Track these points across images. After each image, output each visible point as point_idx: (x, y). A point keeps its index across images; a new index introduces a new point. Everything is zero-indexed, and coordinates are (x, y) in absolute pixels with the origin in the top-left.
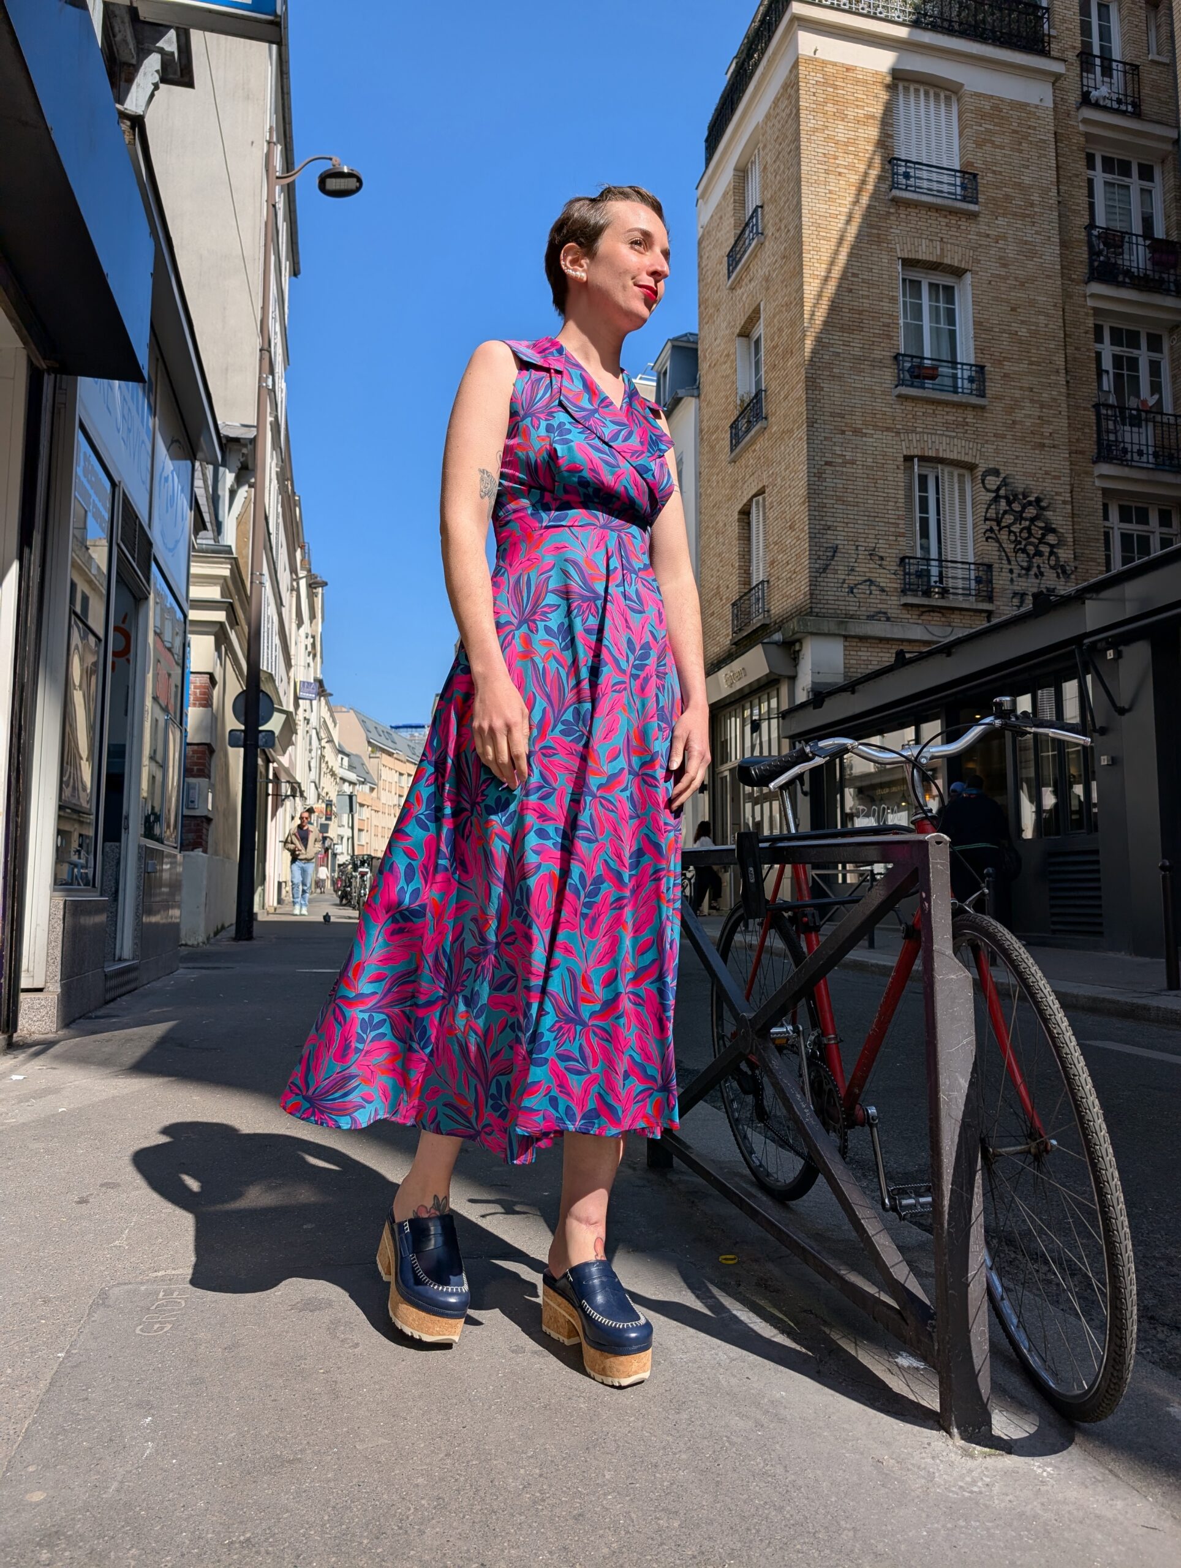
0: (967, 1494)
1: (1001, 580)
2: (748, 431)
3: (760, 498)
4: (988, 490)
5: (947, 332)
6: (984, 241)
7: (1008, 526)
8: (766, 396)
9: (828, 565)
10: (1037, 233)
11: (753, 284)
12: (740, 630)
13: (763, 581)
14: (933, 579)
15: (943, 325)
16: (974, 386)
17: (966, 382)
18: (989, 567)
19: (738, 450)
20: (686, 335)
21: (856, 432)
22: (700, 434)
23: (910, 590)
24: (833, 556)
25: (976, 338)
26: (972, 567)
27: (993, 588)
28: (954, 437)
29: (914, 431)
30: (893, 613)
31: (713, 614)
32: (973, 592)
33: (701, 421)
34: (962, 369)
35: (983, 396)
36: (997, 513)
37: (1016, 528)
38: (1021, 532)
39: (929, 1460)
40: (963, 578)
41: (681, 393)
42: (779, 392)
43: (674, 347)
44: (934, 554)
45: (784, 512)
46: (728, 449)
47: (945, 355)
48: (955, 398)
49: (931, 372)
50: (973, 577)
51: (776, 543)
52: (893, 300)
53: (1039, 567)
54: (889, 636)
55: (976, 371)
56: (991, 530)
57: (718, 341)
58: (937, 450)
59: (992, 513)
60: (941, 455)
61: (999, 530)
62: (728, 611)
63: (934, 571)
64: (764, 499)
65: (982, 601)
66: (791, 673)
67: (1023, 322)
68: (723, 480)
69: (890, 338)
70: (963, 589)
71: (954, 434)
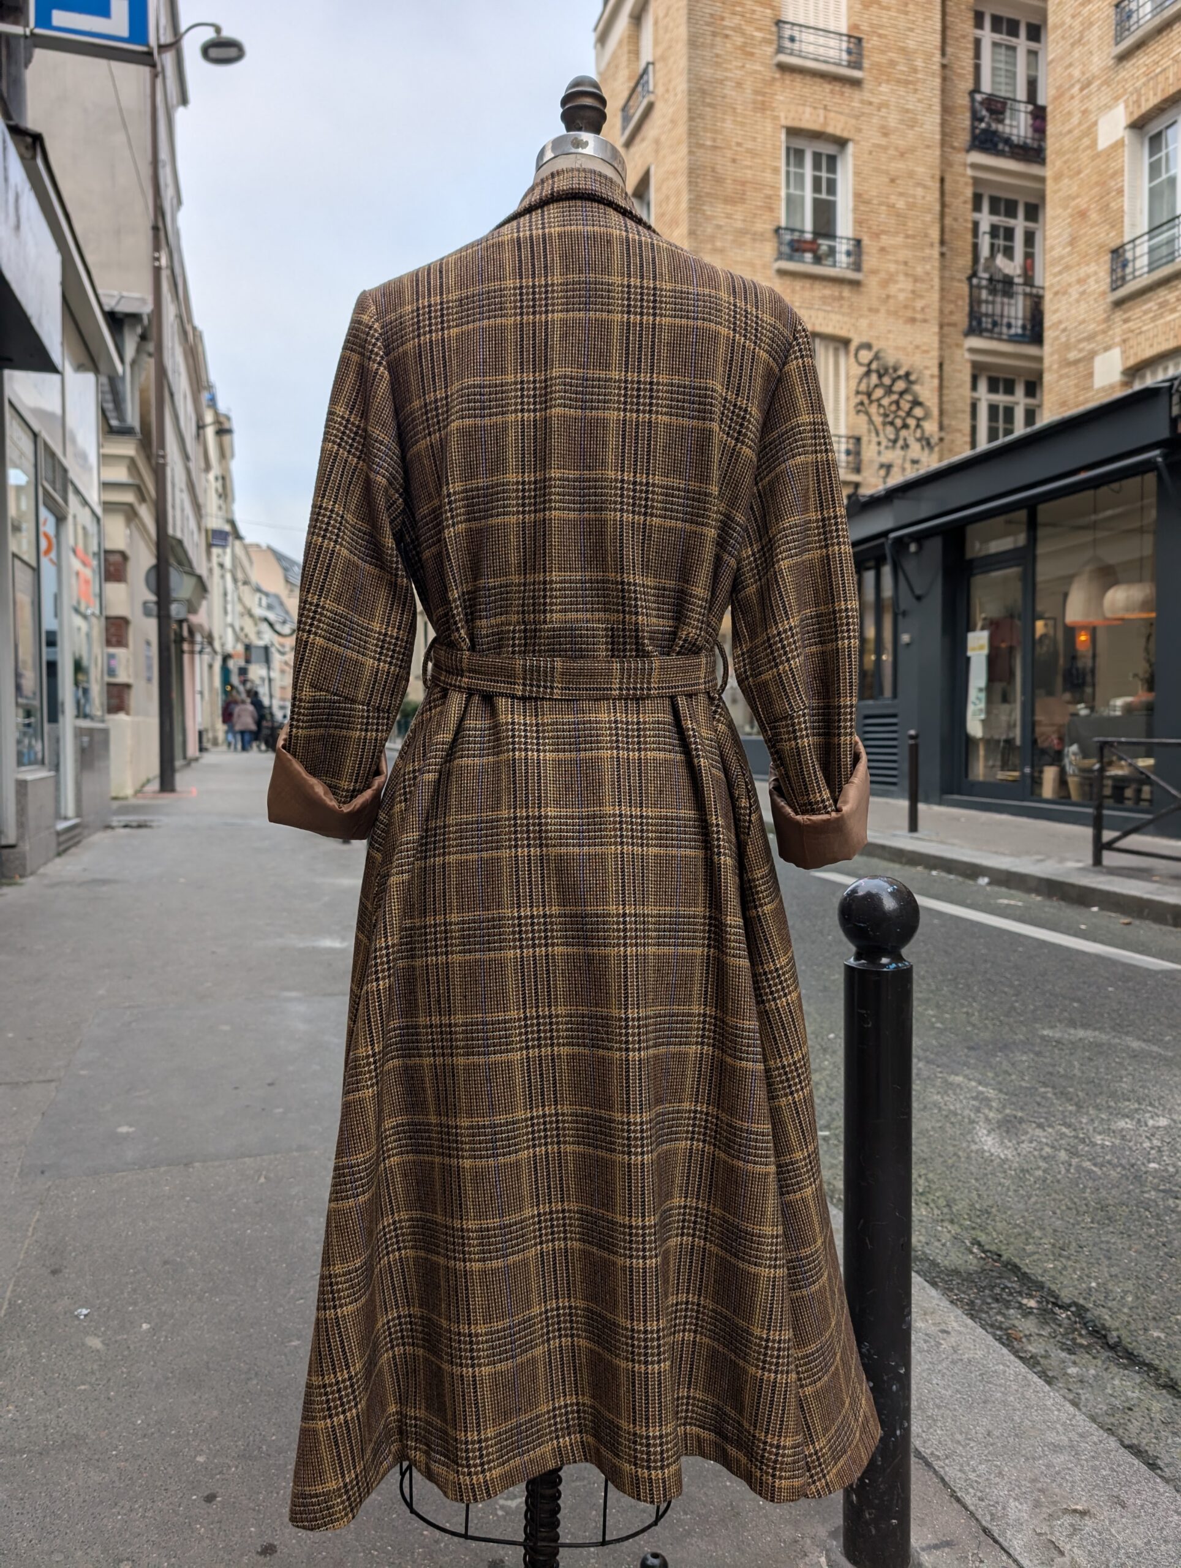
1: (869, 452)
4: (860, 364)
5: (828, 202)
6: (867, 109)
7: (878, 400)
10: (920, 101)
11: (644, 144)
15: (824, 196)
16: (851, 260)
17: (844, 256)
18: (858, 440)
25: (855, 209)
26: (841, 440)
27: (860, 461)
28: (830, 311)
34: (841, 243)
35: (859, 271)
36: (868, 387)
37: (885, 402)
38: (890, 405)
48: (832, 272)
49: (810, 245)
50: (843, 449)
52: (776, 170)
53: (905, 440)
55: (854, 245)
56: (862, 403)
59: (863, 387)
61: (870, 404)
65: (850, 473)
67: (901, 194)
69: (771, 210)
71: (829, 308)
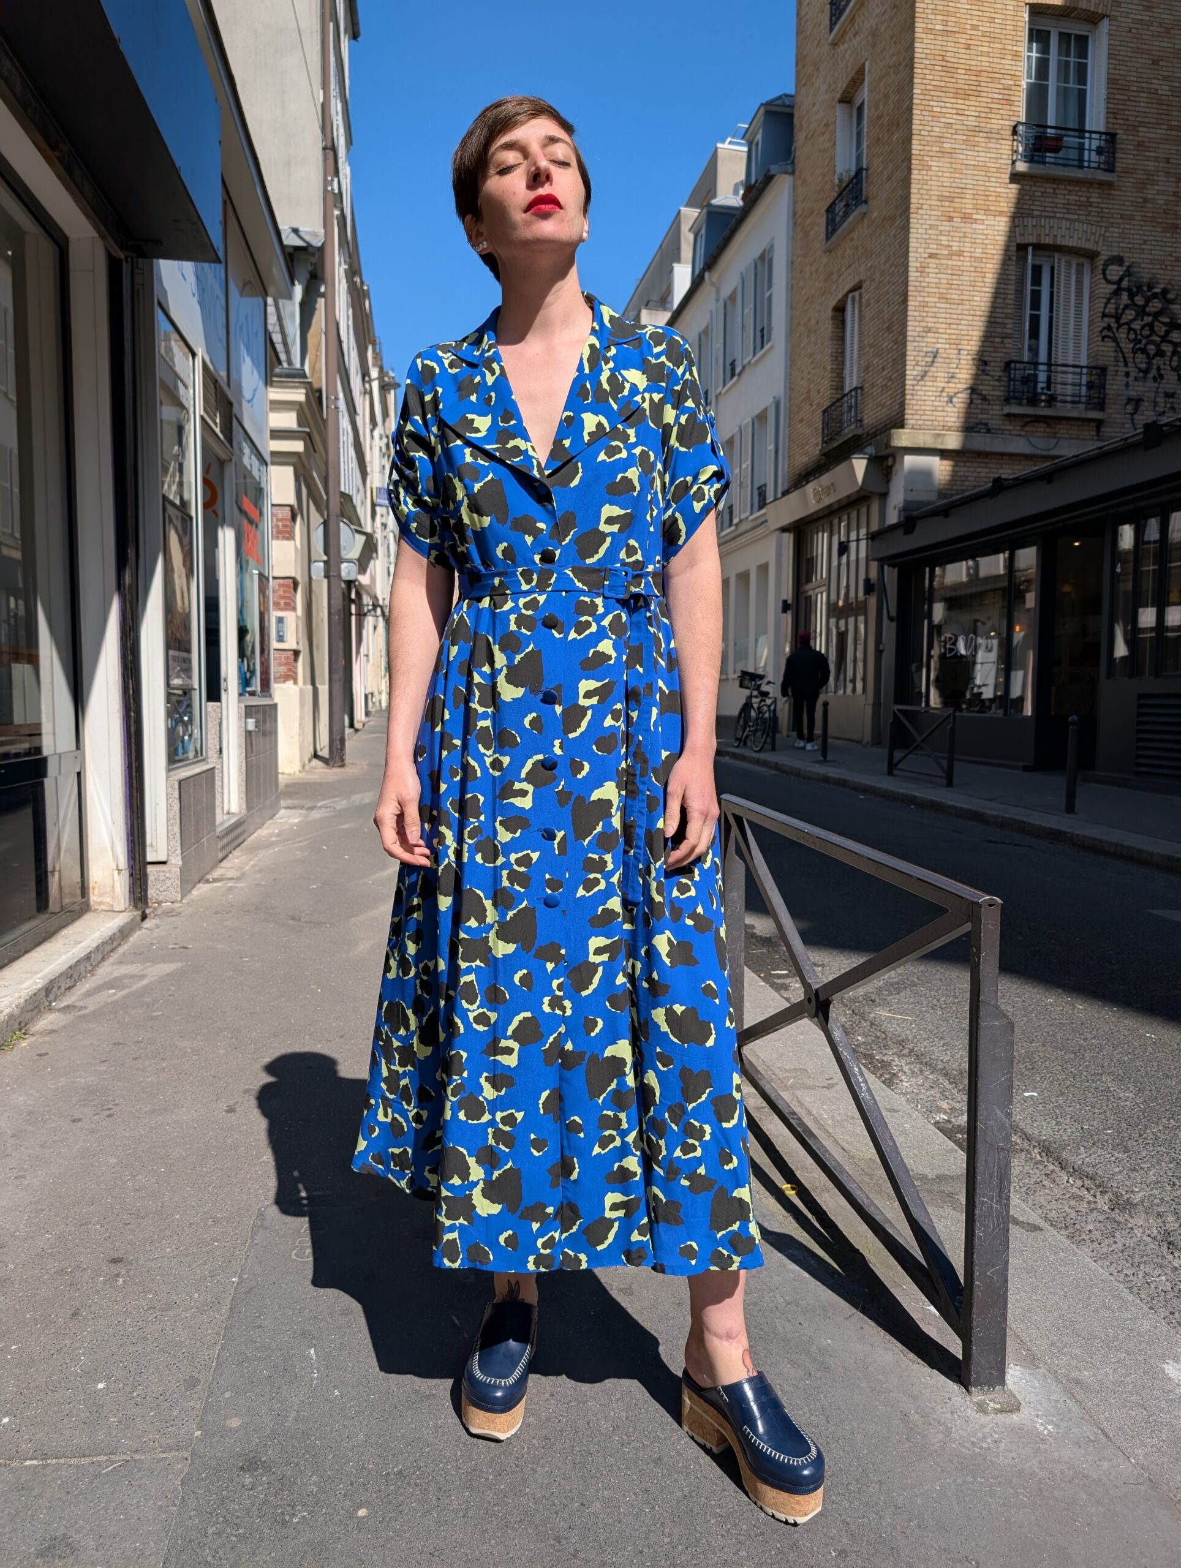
0: (977, 1450)
1: (1115, 385)
2: (846, 215)
3: (857, 294)
4: (1109, 282)
5: (1076, 92)
7: (1128, 324)
8: (867, 176)
9: (926, 372)
11: (858, 39)
12: (831, 440)
13: (856, 389)
14: (1040, 385)
15: (1072, 85)
16: (1103, 158)
17: (1093, 154)
18: (1103, 370)
19: (833, 238)
20: (780, 97)
21: (966, 218)
22: (796, 218)
23: (1014, 398)
24: (933, 362)
25: (1109, 99)
26: (1085, 371)
27: (1105, 395)
28: (1075, 220)
29: (1030, 215)
30: (995, 423)
31: (802, 420)
32: (1083, 399)
33: (795, 202)
34: (1090, 138)
35: (1112, 171)
36: (1117, 309)
37: (1136, 326)
38: (1142, 329)
39: (948, 1415)
40: (1074, 385)
41: (774, 169)
42: (882, 172)
43: (767, 113)
44: (1043, 357)
45: (881, 311)
46: (823, 236)
47: (1072, 124)
48: (1079, 174)
49: (1053, 143)
50: (1084, 382)
51: (872, 346)
52: (1017, 56)
53: (1159, 369)
54: (988, 449)
55: (1106, 141)
56: (1109, 328)
57: (817, 107)
58: (1055, 236)
59: (1111, 308)
60: (1059, 242)
61: (1118, 328)
62: (818, 419)
63: (1042, 377)
64: (861, 295)
65: (1093, 409)
66: (882, 490)
67: (1165, 78)
68: (817, 271)
69: (1010, 103)
70: (1073, 396)
71: (1076, 217)
